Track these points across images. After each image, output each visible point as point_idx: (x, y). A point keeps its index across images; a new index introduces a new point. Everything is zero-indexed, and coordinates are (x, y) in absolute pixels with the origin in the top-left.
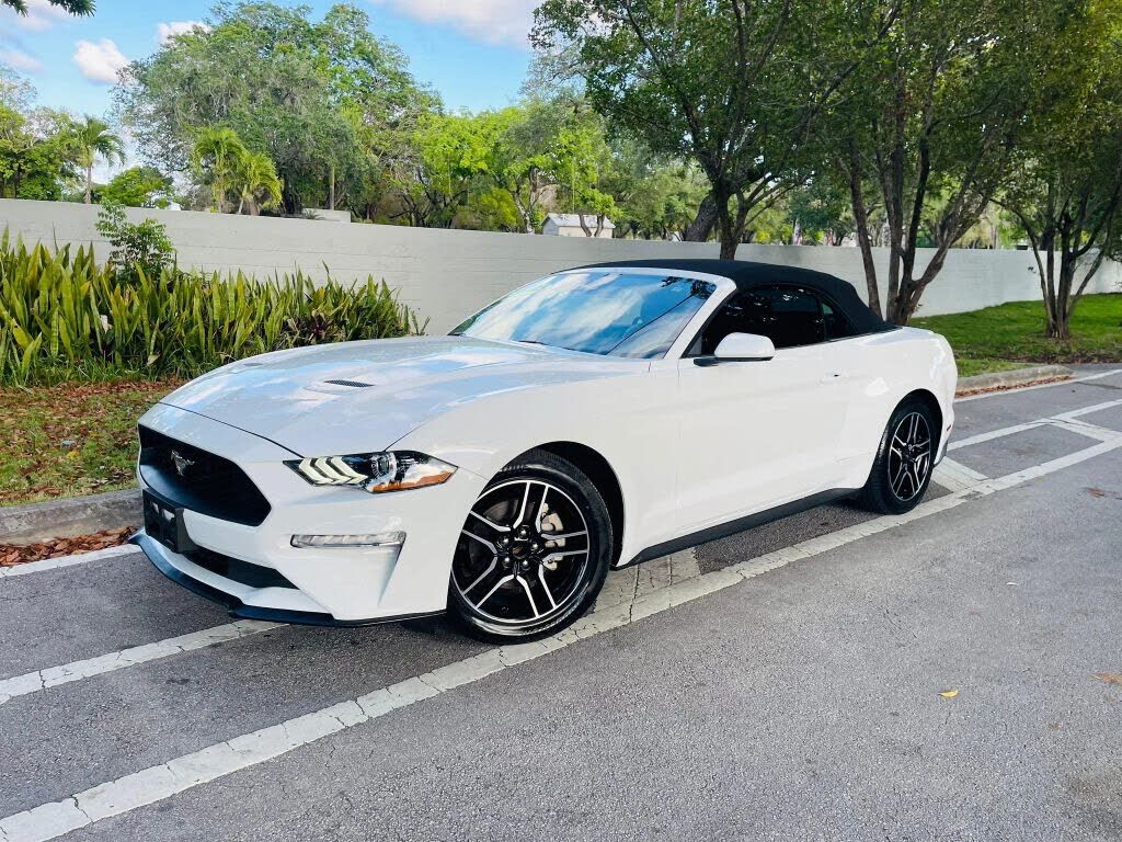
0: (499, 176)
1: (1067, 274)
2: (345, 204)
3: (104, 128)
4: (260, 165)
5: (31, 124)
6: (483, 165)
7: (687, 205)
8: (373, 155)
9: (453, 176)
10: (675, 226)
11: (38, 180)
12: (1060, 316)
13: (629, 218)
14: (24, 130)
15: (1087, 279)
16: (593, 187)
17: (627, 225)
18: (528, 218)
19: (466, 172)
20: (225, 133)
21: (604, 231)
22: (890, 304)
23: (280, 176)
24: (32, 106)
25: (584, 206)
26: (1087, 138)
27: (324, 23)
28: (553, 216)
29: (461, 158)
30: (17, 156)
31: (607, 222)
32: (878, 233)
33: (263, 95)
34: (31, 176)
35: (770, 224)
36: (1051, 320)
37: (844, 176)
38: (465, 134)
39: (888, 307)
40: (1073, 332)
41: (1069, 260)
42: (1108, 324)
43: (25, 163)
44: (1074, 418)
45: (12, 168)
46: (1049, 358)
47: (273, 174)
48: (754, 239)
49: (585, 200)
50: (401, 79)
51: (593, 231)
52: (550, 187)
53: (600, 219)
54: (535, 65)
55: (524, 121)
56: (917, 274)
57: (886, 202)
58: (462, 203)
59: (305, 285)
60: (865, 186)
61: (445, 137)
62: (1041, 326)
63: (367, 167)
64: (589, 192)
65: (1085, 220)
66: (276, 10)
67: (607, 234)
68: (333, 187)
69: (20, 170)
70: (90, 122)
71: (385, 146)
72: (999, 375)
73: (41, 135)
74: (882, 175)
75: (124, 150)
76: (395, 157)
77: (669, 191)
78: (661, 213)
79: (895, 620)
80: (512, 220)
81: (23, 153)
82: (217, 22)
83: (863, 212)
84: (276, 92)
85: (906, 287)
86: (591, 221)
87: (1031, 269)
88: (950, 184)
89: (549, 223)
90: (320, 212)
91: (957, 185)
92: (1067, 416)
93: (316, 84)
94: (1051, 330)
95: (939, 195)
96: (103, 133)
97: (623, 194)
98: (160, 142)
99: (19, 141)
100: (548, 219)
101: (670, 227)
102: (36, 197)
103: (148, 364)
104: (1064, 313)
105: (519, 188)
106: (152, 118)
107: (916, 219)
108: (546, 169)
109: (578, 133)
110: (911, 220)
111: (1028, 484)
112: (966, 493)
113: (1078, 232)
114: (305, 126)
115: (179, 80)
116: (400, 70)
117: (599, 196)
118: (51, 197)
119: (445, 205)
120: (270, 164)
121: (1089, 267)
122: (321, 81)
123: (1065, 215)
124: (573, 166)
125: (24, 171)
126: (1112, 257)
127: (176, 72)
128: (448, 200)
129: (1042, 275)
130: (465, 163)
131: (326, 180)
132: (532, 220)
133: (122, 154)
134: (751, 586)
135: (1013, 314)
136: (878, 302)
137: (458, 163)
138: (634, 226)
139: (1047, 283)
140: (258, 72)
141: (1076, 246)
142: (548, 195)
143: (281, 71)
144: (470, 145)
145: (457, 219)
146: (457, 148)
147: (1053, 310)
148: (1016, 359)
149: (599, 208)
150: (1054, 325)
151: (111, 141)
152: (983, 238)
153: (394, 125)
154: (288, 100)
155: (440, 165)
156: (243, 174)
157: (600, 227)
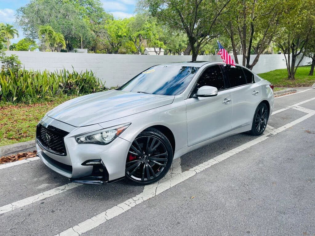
0: (130, 37)
1: (294, 61)
2: (86, 47)
3: (12, 27)
4: (59, 37)
6: (125, 34)
7: (185, 44)
8: (93, 32)
9: (117, 38)
10: (182, 50)
12: (292, 73)
13: (169, 48)
15: (299, 62)
16: (157, 40)
17: (168, 51)
18: (139, 49)
19: (120, 37)
20: (48, 27)
21: (161, 52)
23: (65, 39)
25: (155, 45)
26: (300, 21)
28: (147, 48)
29: (119, 32)
31: (162, 50)
32: (239, 50)
33: (59, 16)
35: (209, 49)
36: (289, 75)
37: (229, 34)
38: (120, 25)
40: (295, 78)
41: (294, 57)
42: (305, 75)
44: (298, 106)
46: (289, 86)
47: (63, 38)
48: (204, 53)
49: (155, 44)
50: (101, 10)
51: (158, 53)
52: (145, 40)
53: (160, 49)
54: (138, 4)
55: (134, 21)
56: (251, 63)
57: (241, 42)
58: (120, 46)
59: (66, 73)
60: (235, 37)
61: (113, 26)
62: (287, 76)
63: (91, 36)
64: (157, 41)
65: (299, 45)
67: (162, 54)
68: (82, 42)
70: (8, 25)
71: (97, 29)
72: (275, 92)
74: (240, 34)
76: (100, 33)
77: (180, 40)
78: (177, 47)
80: (135, 51)
83: (235, 45)
84: (64, 15)
85: (248, 67)
86: (157, 50)
87: (283, 60)
88: (259, 36)
89: (146, 51)
90: (78, 50)
91: (262, 36)
92: (296, 105)
94: (289, 77)
95: (256, 39)
96: (11, 29)
97: (166, 41)
98: (30, 31)
100: (145, 49)
101: (180, 50)
103: (14, 100)
105: (136, 41)
106: (27, 24)
107: (250, 46)
108: (144, 35)
109: (152, 24)
110: (249, 47)
111: (287, 130)
112: (268, 134)
113: (297, 48)
114: (72, 24)
115: (34, 12)
116: (100, 7)
117: (159, 43)
119: (116, 46)
120: (62, 36)
121: (300, 59)
122: (76, 11)
123: (293, 44)
124: (151, 34)
126: (306, 55)
127: (34, 10)
128: (116, 45)
129: (286, 62)
130: (120, 34)
131: (80, 40)
132: (140, 50)
133: (17, 34)
135: (278, 73)
137: (118, 34)
138: (170, 51)
139: (288, 64)
140: (58, 9)
141: (296, 53)
142: (145, 42)
143: (64, 8)
144: (121, 29)
145: (119, 51)
146: (117, 30)
147: (290, 72)
148: (280, 86)
149: (159, 46)
150: (290, 76)
151: (14, 31)
152: (268, 51)
153: (99, 23)
154: (67, 17)
155: (113, 35)
156: (54, 39)
157: (160, 51)
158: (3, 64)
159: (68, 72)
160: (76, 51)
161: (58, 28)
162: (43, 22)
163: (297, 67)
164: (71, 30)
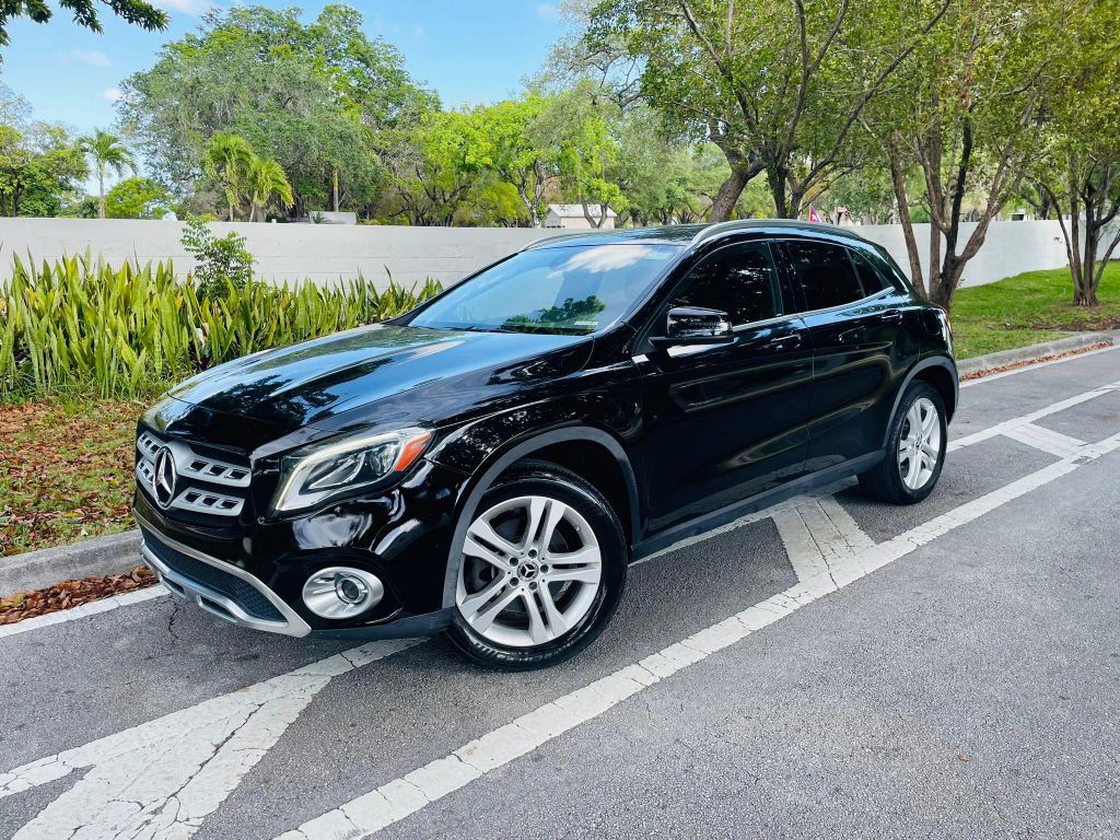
0: (504, 170)
1: (1092, 243)
2: (350, 206)
3: (115, 140)
4: (271, 173)
5: (27, 139)
6: (488, 160)
7: (687, 190)
8: (376, 155)
9: (457, 173)
10: (675, 211)
11: (38, 195)
12: (1086, 284)
13: (630, 205)
14: (20, 145)
15: (1113, 246)
16: (598, 177)
17: (628, 213)
18: (534, 211)
19: (470, 168)
20: (233, 140)
21: (607, 220)
22: (933, 280)
23: (289, 180)
24: (29, 121)
25: (591, 196)
27: (318, 24)
28: (555, 207)
29: (466, 154)
30: (15, 172)
31: (610, 212)
33: (265, 100)
34: (30, 192)
36: (1079, 288)
38: (469, 130)
39: (931, 283)
40: (1100, 300)
41: (1093, 228)
43: (25, 179)
45: (12, 184)
46: (1079, 326)
47: (282, 178)
49: (589, 190)
50: (397, 78)
51: (597, 221)
52: (555, 179)
53: (604, 208)
56: (959, 251)
58: (462, 198)
59: (367, 289)
61: (449, 134)
62: (1067, 295)
63: (373, 167)
64: (595, 182)
66: (269, 14)
67: (609, 224)
68: (337, 189)
69: (19, 186)
70: (101, 135)
71: (385, 145)
72: (1049, 344)
73: (38, 150)
75: (135, 163)
76: (396, 156)
77: (669, 177)
78: (663, 200)
79: (1071, 575)
80: (512, 214)
81: (22, 169)
82: (210, 29)
84: (278, 97)
85: (950, 263)
86: (595, 210)
87: (1057, 239)
89: (551, 216)
90: (327, 215)
93: (318, 87)
94: (1079, 296)
96: (112, 146)
97: (625, 182)
99: (17, 157)
100: (550, 210)
101: (670, 212)
102: (37, 213)
104: (1091, 281)
105: (524, 181)
108: (551, 162)
112: (1076, 458)
113: (1102, 200)
114: (311, 129)
115: (182, 89)
116: (396, 68)
117: (605, 186)
118: (52, 212)
119: (445, 201)
120: (278, 168)
123: (1088, 185)
124: (577, 158)
125: (22, 187)
127: (180, 82)
128: (447, 196)
129: (1068, 245)
130: (470, 159)
131: (329, 182)
133: (133, 166)
134: (927, 552)
135: (1031, 284)
136: (921, 279)
137: (464, 159)
138: (634, 214)
139: (1072, 253)
140: (260, 77)
141: (1099, 215)
142: (551, 186)
143: (283, 76)
144: (474, 140)
145: (456, 216)
146: (461, 145)
147: (1079, 279)
148: (1049, 328)
149: (605, 197)
150: (1081, 294)
151: (122, 154)
152: (979, 210)
153: (393, 124)
154: (289, 104)
155: (446, 162)
156: (254, 180)
157: (604, 217)
158: (200, 263)
159: (371, 287)
160: (318, 221)
161: (263, 141)
162: (210, 122)
163: (1104, 262)
164: (307, 147)
